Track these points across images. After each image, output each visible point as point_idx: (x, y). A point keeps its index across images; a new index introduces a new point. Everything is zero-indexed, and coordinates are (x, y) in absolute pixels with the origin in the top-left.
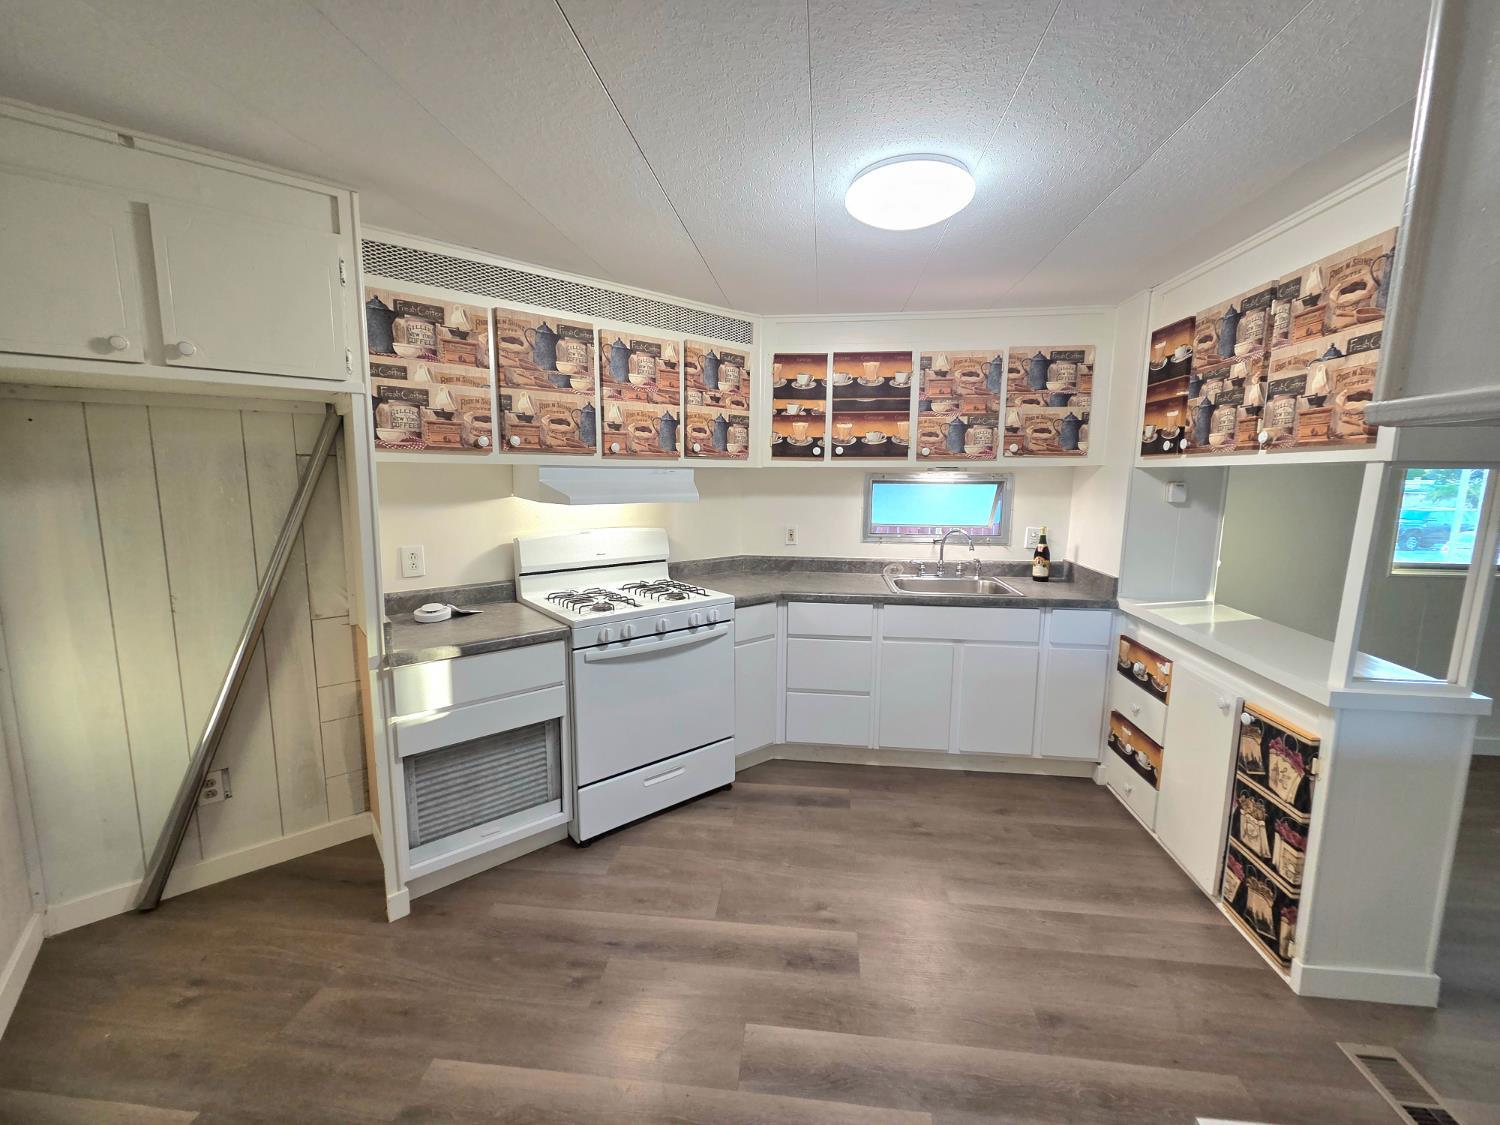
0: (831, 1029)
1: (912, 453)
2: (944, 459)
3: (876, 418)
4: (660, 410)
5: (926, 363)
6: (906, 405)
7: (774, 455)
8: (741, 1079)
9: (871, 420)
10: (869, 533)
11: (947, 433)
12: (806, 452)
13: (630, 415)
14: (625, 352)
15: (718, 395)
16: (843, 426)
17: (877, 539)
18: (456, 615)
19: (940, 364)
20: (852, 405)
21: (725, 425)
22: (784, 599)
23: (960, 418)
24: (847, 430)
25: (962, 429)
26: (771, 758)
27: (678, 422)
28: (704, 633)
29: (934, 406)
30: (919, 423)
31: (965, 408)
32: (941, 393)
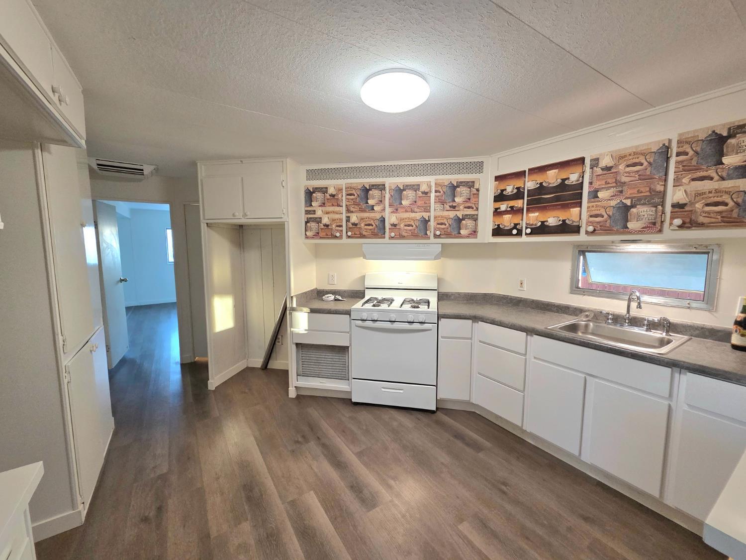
0: (330, 518)
1: (583, 230)
2: (608, 234)
3: (555, 208)
4: (418, 216)
5: (595, 162)
6: (580, 196)
7: (493, 235)
8: (288, 502)
9: (550, 210)
10: (575, 289)
11: (611, 214)
12: (508, 233)
13: (402, 220)
14: (399, 192)
15: (454, 205)
16: (533, 215)
17: (582, 293)
18: (336, 300)
19: (606, 162)
20: (539, 201)
21: (459, 221)
22: (475, 319)
23: (624, 201)
24: (534, 218)
25: (625, 210)
26: (473, 411)
27: (429, 221)
28: (416, 326)
29: (600, 194)
30: (588, 207)
31: (628, 192)
32: (607, 183)
